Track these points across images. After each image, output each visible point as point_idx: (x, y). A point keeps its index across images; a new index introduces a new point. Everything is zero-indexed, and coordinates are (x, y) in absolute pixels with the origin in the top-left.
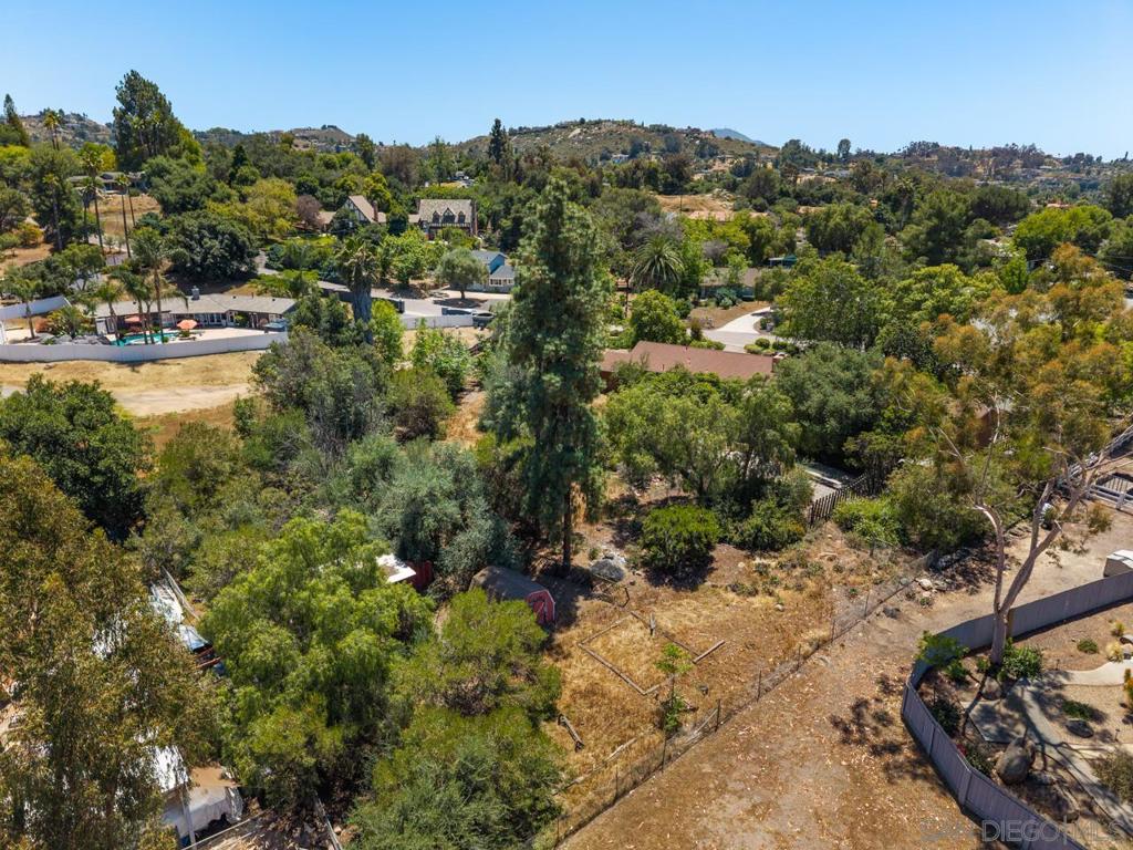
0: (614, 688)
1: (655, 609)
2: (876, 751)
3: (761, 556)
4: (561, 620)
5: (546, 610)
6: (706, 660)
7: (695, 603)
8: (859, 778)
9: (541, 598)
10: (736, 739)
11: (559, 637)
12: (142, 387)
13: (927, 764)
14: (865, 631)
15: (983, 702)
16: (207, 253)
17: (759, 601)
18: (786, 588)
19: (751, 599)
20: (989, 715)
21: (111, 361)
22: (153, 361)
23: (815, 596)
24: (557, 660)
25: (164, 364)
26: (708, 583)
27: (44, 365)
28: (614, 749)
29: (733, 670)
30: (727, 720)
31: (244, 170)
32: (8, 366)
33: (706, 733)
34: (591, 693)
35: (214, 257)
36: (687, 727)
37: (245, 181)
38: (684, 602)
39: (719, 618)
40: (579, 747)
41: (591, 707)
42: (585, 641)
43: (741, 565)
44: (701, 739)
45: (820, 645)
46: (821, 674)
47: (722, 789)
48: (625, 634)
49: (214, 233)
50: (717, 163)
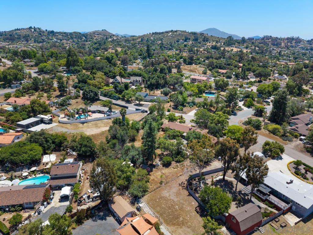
0: (156, 179)
1: (162, 170)
2: (182, 187)
3: (178, 163)
4: (151, 171)
6: (167, 177)
7: (168, 169)
8: (179, 189)
9: (148, 169)
10: (168, 185)
11: (150, 173)
12: (86, 128)
13: (187, 189)
14: (187, 174)
15: (196, 182)
17: (175, 170)
18: (179, 168)
20: (196, 184)
21: (80, 123)
22: (86, 122)
23: (182, 169)
24: (150, 176)
25: (88, 123)
26: (170, 167)
27: (70, 124)
28: (155, 186)
29: (170, 178)
30: (167, 183)
32: (64, 124)
33: (165, 184)
34: (153, 180)
35: (92, 97)
36: (163, 184)
37: (94, 73)
38: (166, 169)
39: (170, 172)
40: (151, 185)
42: (153, 174)
43: (175, 164)
45: (181, 175)
46: (180, 179)
47: (165, 190)
48: (158, 173)
49: (92, 91)
50: (208, 43)
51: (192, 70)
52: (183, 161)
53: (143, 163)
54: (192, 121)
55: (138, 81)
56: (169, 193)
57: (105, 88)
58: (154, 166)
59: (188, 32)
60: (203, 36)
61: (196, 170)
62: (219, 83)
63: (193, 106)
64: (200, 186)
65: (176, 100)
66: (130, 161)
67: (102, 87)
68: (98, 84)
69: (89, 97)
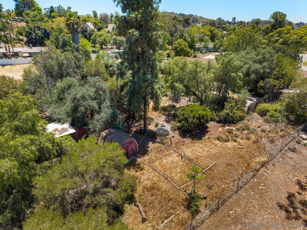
0: (164, 186)
1: (183, 147)
3: (228, 126)
4: (141, 152)
5: (134, 148)
6: (208, 172)
7: (201, 145)
9: (131, 143)
11: (139, 160)
12: (5, 72)
14: (282, 158)
17: (230, 144)
18: (242, 139)
19: (226, 143)
23: (256, 142)
24: (137, 171)
25: (15, 66)
26: (206, 137)
28: (163, 222)
29: (222, 177)
34: (153, 189)
35: (39, 36)
38: (196, 145)
39: (213, 151)
40: (144, 220)
41: (152, 196)
42: (151, 162)
43: (220, 129)
45: (264, 164)
48: (170, 159)
50: (198, 24)
52: (242, 119)
53: (110, 124)
58: (153, 136)
63: (206, 53)
69: (34, 37)
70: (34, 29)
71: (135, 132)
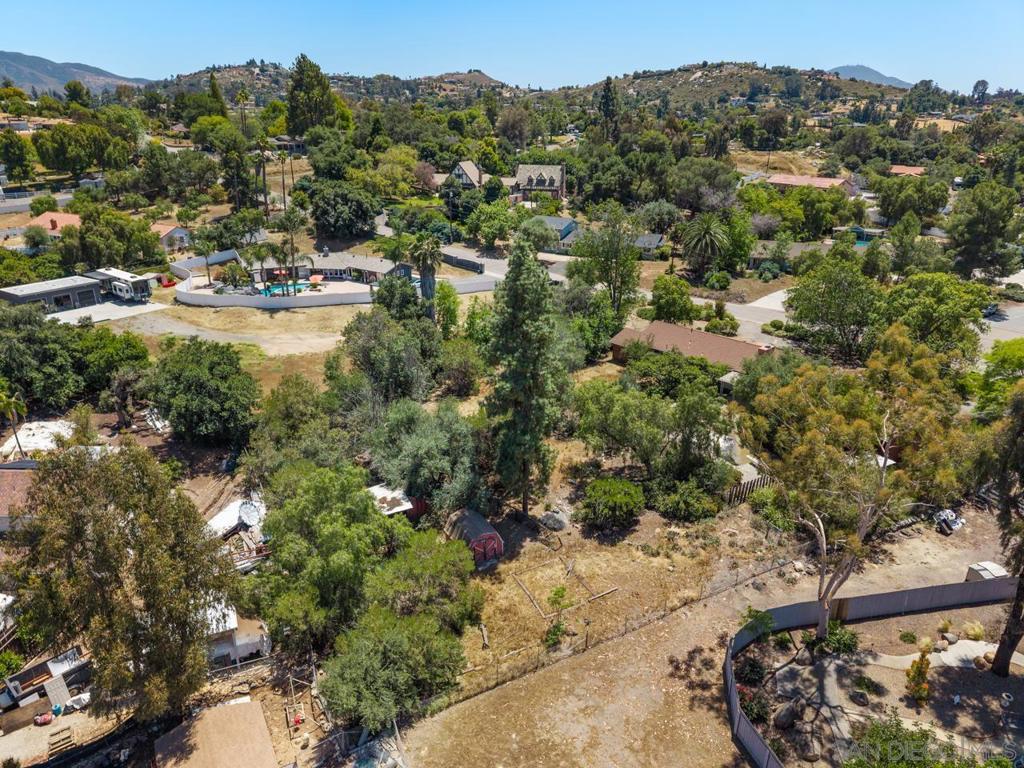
0: (525, 610)
1: (578, 556)
2: (691, 686)
3: (677, 525)
4: (507, 555)
5: (496, 546)
6: (597, 601)
7: (609, 556)
8: (669, 701)
9: (492, 538)
10: (595, 660)
11: (502, 567)
12: (276, 331)
13: (722, 705)
14: (729, 597)
15: (794, 665)
16: (338, 217)
17: (657, 561)
18: (683, 554)
19: (652, 559)
20: (793, 675)
21: (258, 308)
22: (287, 309)
23: (702, 564)
24: (493, 584)
25: (294, 312)
26: (626, 542)
27: (213, 309)
28: (508, 652)
29: (615, 611)
30: (594, 646)
31: (379, 139)
32: (190, 309)
33: (575, 652)
34: (507, 612)
35: (344, 220)
36: (563, 646)
37: (380, 148)
38: (602, 554)
39: (623, 570)
40: (485, 647)
41: (504, 621)
42: (519, 572)
43: (658, 530)
44: (570, 656)
45: (687, 602)
46: (678, 624)
47: (570, 692)
48: (549, 572)
49: (346, 200)
50: (838, 105)
51: (776, 165)
52: (708, 514)
53: (466, 501)
54: (772, 329)
55: (544, 181)
56: (592, 721)
57: (415, 201)
58: (533, 528)
59: (764, 69)
60: (820, 80)
61: (793, 581)
62: (902, 196)
63: (775, 277)
64: (824, 702)
65: (699, 240)
66: (405, 482)
67: (401, 200)
68: (385, 182)
69: (332, 221)
70: (334, 200)
71: (507, 515)
